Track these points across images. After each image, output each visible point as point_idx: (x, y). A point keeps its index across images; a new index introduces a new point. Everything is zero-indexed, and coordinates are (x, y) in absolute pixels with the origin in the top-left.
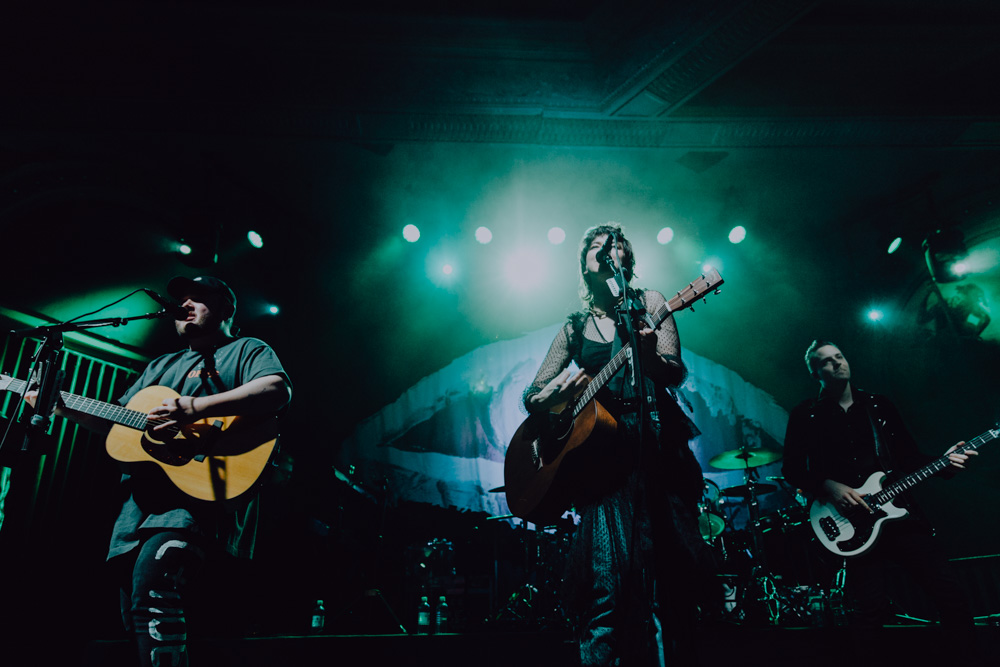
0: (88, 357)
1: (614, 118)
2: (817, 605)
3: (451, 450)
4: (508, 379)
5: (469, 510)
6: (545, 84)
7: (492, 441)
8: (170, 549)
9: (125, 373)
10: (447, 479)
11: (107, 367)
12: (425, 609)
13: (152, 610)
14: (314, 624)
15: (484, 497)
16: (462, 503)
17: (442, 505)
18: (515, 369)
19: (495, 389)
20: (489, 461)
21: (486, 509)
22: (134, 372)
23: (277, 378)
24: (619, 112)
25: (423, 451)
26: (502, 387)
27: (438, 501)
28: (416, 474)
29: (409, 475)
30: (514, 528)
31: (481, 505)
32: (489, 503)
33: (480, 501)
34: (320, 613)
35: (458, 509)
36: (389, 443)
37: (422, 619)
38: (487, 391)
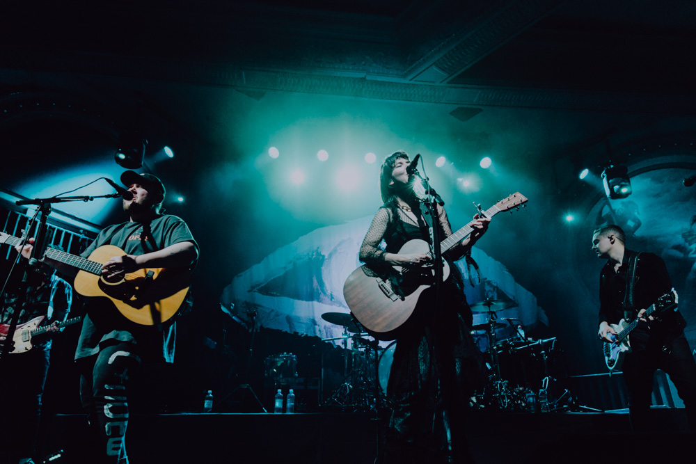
0: (53, 226)
1: (412, 82)
2: (531, 399)
3: (297, 296)
4: (335, 250)
5: (307, 335)
6: (368, 57)
7: (323, 291)
8: (118, 357)
9: (79, 237)
10: (293, 314)
11: (66, 233)
12: (280, 397)
13: (106, 397)
14: (206, 405)
15: (317, 327)
16: (302, 331)
17: (289, 332)
18: (340, 244)
19: (326, 257)
20: (320, 304)
21: (318, 334)
22: (85, 237)
23: (190, 244)
24: (416, 79)
25: (277, 296)
26: (330, 255)
27: (286, 328)
28: (273, 310)
29: (268, 311)
30: (335, 347)
31: (315, 332)
32: (320, 331)
33: (314, 329)
34: (209, 398)
35: (300, 334)
36: (255, 290)
37: (278, 404)
38: (321, 258)
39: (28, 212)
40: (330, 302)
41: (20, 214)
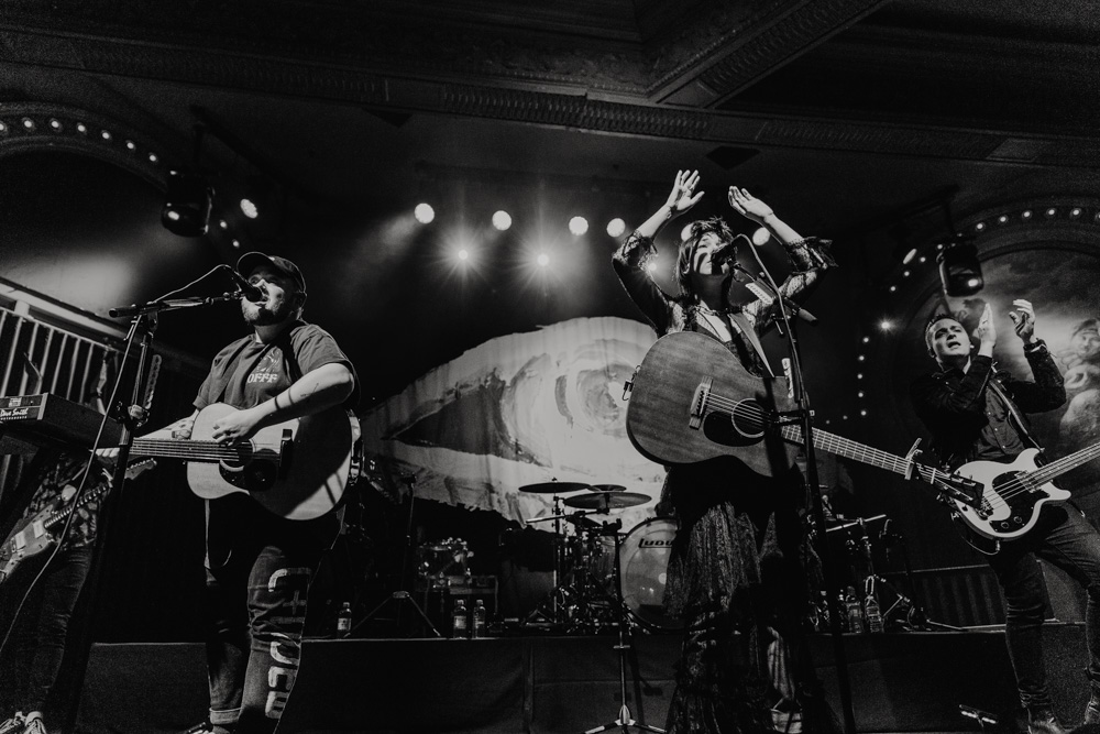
0: (61, 330)
1: (661, 105)
3: (460, 445)
4: (522, 374)
5: (478, 509)
6: (590, 63)
7: (502, 438)
9: (103, 350)
10: (455, 476)
11: (82, 342)
12: (461, 613)
14: (341, 627)
15: (494, 495)
16: (471, 502)
17: (450, 504)
18: (529, 364)
19: (508, 384)
20: (500, 458)
21: (496, 507)
22: (112, 349)
25: (431, 446)
26: (515, 381)
27: (445, 499)
28: (423, 469)
29: (415, 471)
30: (524, 527)
31: (491, 504)
32: (499, 501)
33: (490, 500)
34: (345, 615)
35: (467, 507)
36: (394, 436)
37: (459, 623)
38: (500, 385)
39: (18, 306)
40: (514, 455)
41: (6, 311)
